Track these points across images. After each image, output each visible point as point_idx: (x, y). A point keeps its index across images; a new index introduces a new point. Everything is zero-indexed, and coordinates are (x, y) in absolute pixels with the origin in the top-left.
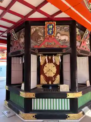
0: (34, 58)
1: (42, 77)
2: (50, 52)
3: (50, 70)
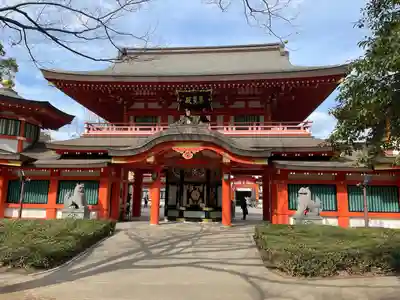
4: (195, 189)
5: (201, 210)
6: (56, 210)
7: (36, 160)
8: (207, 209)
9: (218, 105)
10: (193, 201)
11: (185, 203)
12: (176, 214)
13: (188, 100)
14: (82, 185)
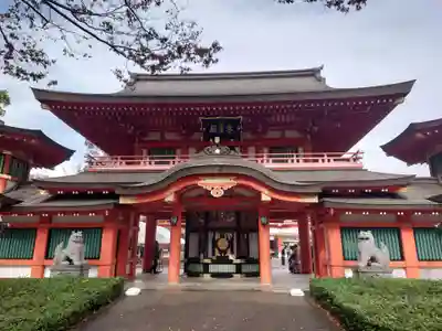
0: (210, 235)
1: (217, 250)
2: (223, 230)
3: (223, 244)
4: (222, 237)
5: (231, 262)
6: (44, 267)
7: (19, 202)
8: (238, 261)
9: (248, 136)
10: (221, 251)
11: (210, 255)
12: (201, 268)
13: (213, 130)
14: (79, 234)
